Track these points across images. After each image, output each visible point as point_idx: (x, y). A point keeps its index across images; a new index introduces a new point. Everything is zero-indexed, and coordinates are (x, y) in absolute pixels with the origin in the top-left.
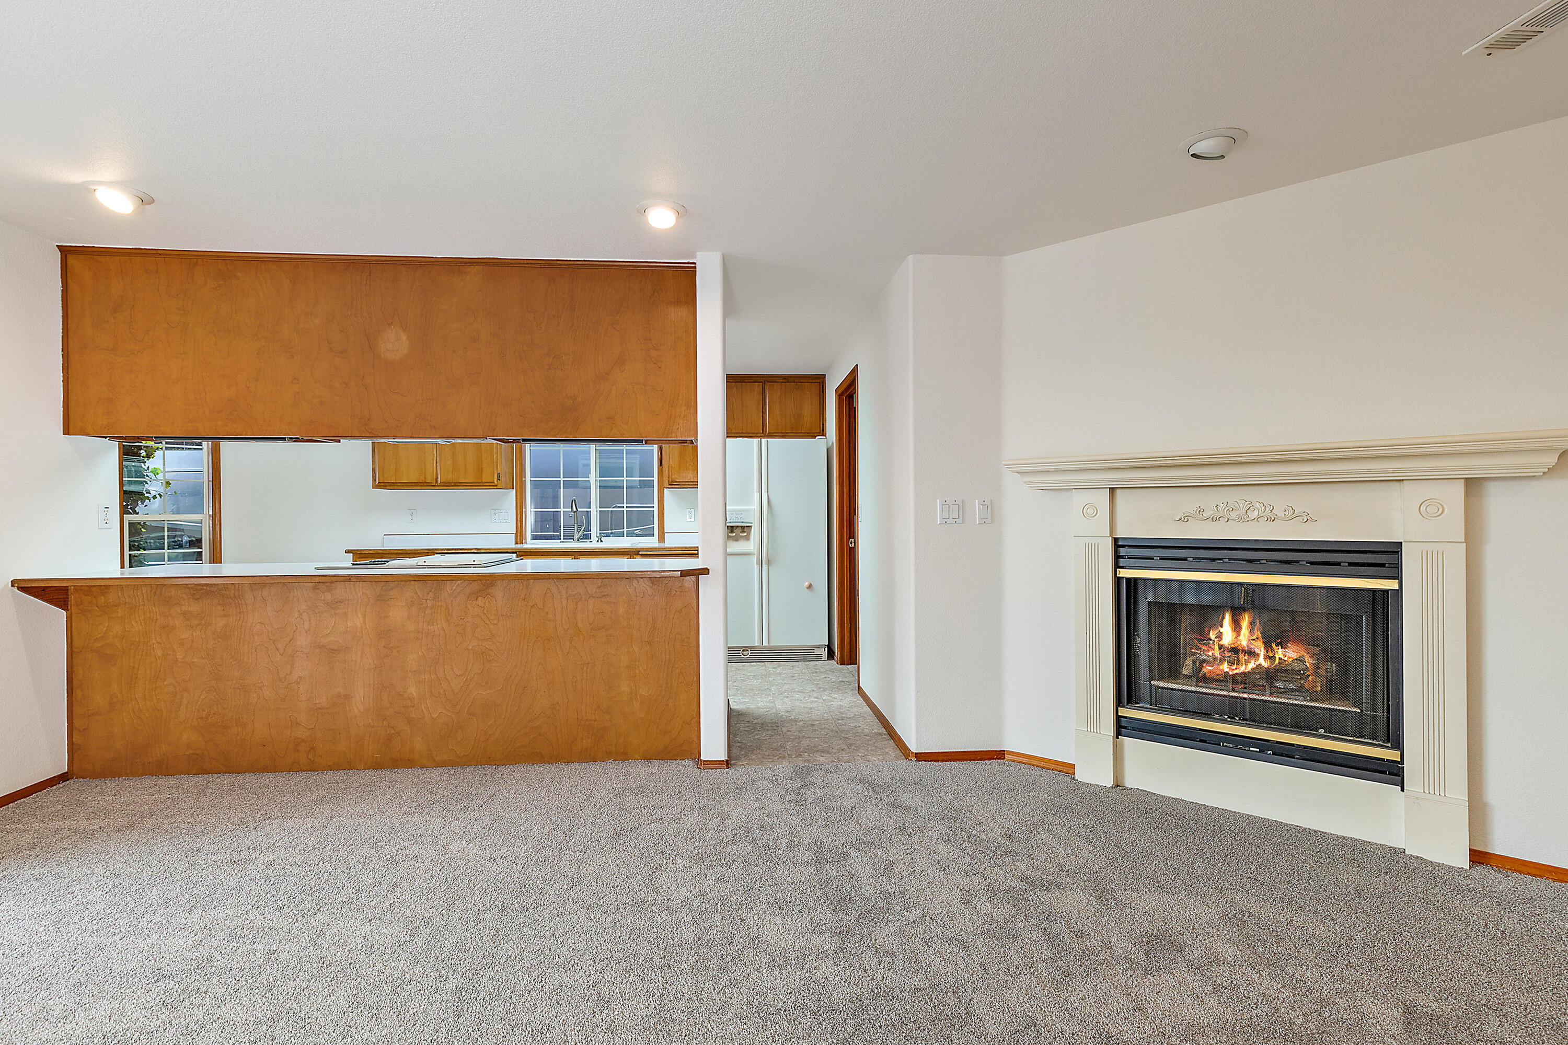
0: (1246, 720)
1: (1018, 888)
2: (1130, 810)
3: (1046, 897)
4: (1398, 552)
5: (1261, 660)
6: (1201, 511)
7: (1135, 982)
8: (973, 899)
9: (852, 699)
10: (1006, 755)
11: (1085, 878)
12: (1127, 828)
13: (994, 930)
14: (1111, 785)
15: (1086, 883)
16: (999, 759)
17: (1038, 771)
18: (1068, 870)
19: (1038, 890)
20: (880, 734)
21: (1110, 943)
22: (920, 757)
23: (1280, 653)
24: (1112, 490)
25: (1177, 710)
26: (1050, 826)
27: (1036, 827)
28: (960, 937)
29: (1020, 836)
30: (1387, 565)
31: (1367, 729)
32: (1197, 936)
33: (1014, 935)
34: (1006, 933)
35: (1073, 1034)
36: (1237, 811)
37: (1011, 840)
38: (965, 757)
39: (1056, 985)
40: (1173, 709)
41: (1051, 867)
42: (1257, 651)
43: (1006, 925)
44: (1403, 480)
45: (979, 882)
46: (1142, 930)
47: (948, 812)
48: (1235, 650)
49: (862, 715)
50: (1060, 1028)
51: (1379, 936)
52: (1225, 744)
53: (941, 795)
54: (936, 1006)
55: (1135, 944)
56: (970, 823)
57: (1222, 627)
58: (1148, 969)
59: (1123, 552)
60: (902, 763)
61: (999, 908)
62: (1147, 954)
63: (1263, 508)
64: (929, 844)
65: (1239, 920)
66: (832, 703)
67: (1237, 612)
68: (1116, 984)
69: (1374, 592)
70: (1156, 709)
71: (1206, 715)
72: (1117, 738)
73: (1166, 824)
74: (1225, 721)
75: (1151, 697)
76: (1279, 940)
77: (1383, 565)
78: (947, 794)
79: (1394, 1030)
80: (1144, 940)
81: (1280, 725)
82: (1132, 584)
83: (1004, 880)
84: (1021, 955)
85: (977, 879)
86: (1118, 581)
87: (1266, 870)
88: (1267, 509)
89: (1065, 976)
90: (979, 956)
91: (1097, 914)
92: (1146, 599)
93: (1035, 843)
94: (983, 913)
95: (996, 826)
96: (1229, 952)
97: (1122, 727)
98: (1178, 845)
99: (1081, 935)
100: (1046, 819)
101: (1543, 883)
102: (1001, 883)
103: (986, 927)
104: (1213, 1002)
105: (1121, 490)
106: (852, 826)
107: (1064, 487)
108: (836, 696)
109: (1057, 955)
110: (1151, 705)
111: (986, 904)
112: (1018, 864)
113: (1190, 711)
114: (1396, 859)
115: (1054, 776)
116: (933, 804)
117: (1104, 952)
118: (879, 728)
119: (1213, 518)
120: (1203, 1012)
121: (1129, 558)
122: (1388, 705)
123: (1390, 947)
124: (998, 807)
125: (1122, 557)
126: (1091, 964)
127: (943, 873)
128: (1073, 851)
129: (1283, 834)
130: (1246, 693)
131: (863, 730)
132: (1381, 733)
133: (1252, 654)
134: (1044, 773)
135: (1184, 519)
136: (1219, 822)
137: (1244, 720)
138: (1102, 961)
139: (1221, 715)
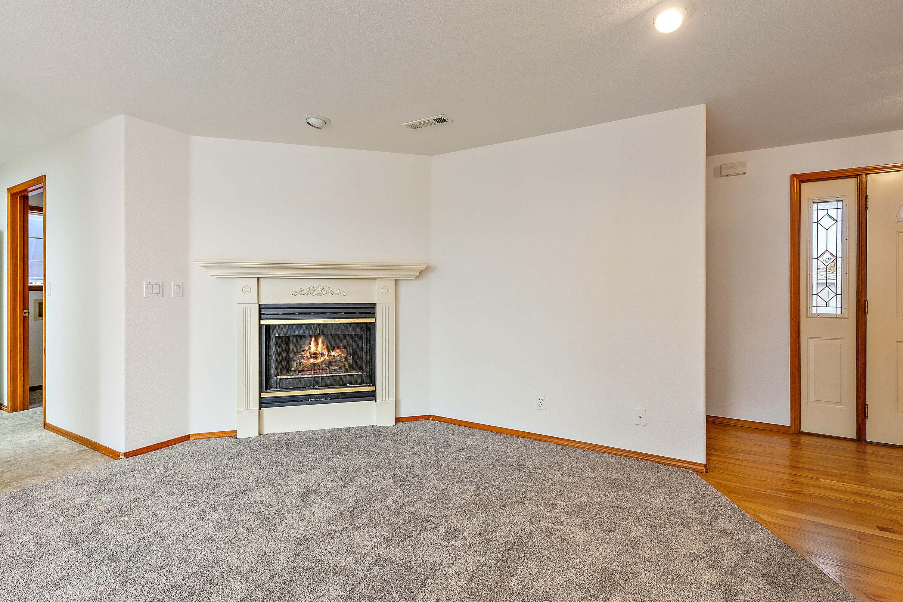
0: (320, 386)
1: (229, 500)
2: (271, 444)
3: (246, 498)
4: (374, 308)
5: (326, 357)
6: (302, 290)
7: (303, 514)
8: (205, 516)
9: (39, 434)
10: (190, 437)
11: (262, 481)
12: (273, 452)
13: (225, 525)
14: (257, 435)
15: (264, 483)
16: (186, 440)
17: (214, 440)
18: (252, 481)
19: (240, 496)
20: (83, 451)
21: (285, 504)
22: (128, 455)
23: (333, 353)
24: (258, 278)
25: (289, 388)
26: (233, 465)
27: (226, 468)
28: (207, 537)
29: (218, 475)
30: (371, 313)
31: (364, 380)
32: (320, 485)
33: (237, 522)
34: (232, 523)
35: (285, 548)
36: (317, 429)
37: (214, 479)
38: (161, 446)
39: (268, 532)
40: (288, 388)
41: (243, 483)
42: (325, 353)
43: (230, 520)
44: (377, 279)
45: (205, 507)
46: (297, 492)
47: (166, 479)
48: (316, 354)
49: (57, 442)
50: (278, 549)
51: (378, 457)
52: (311, 400)
53: (156, 471)
54: (208, 575)
55: (296, 499)
56: (183, 480)
57: (310, 344)
58: (306, 506)
59: (263, 311)
60: (114, 463)
61: (222, 514)
62: (303, 500)
63: (328, 289)
64: (161, 500)
65: (332, 471)
66: (20, 441)
67: (316, 337)
68: (295, 518)
69: (367, 323)
70: (279, 390)
71: (303, 388)
72: (260, 409)
73: (290, 444)
74: (311, 389)
75: (277, 385)
76: (349, 473)
77: (370, 313)
78: (160, 470)
79: (392, 486)
80: (299, 495)
81: (334, 386)
82: (268, 327)
83: (219, 500)
84: (245, 529)
85: (203, 506)
86: (261, 326)
87: (336, 449)
88: (330, 290)
89: (271, 527)
90: (222, 540)
91: (275, 495)
92: (275, 335)
93: (229, 475)
94: (214, 520)
95: (201, 475)
96: (333, 485)
97: (263, 403)
98: (298, 451)
99: (270, 506)
100: (229, 462)
101: (414, 422)
102: (218, 502)
103: (219, 526)
104: (334, 506)
105: (263, 279)
106: (92, 513)
107: (231, 276)
108: (20, 435)
109: (263, 520)
110: (277, 389)
111: (214, 515)
112: (224, 489)
113: (295, 388)
114: (375, 429)
115: (225, 440)
116: (153, 478)
117: (284, 508)
118: (78, 447)
119: (307, 294)
120: (332, 511)
121: (266, 314)
122: (371, 369)
123: (382, 460)
124: (198, 465)
125: (263, 314)
126: (281, 516)
127: (179, 511)
128: (251, 472)
129: (337, 433)
130: (320, 374)
131: (65, 452)
132: (369, 381)
133: (322, 355)
134: (218, 440)
135: (294, 294)
136: (311, 436)
137: (319, 387)
138: (285, 513)
139: (309, 387)
